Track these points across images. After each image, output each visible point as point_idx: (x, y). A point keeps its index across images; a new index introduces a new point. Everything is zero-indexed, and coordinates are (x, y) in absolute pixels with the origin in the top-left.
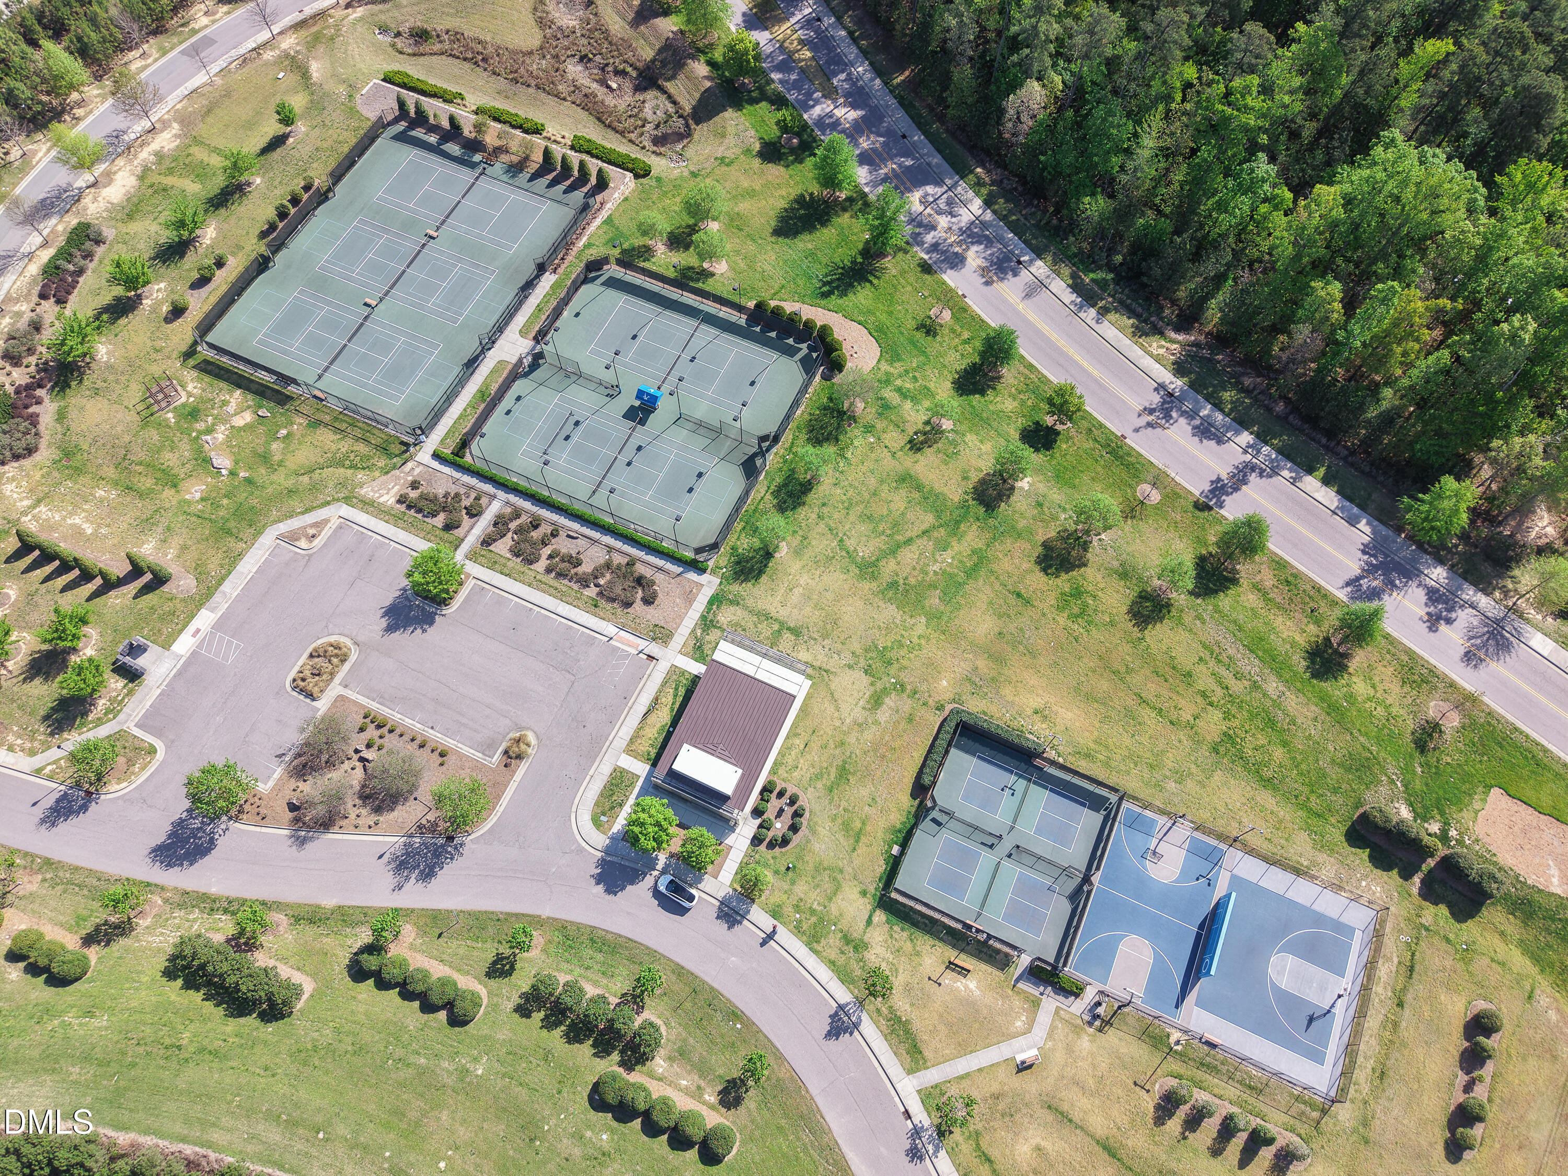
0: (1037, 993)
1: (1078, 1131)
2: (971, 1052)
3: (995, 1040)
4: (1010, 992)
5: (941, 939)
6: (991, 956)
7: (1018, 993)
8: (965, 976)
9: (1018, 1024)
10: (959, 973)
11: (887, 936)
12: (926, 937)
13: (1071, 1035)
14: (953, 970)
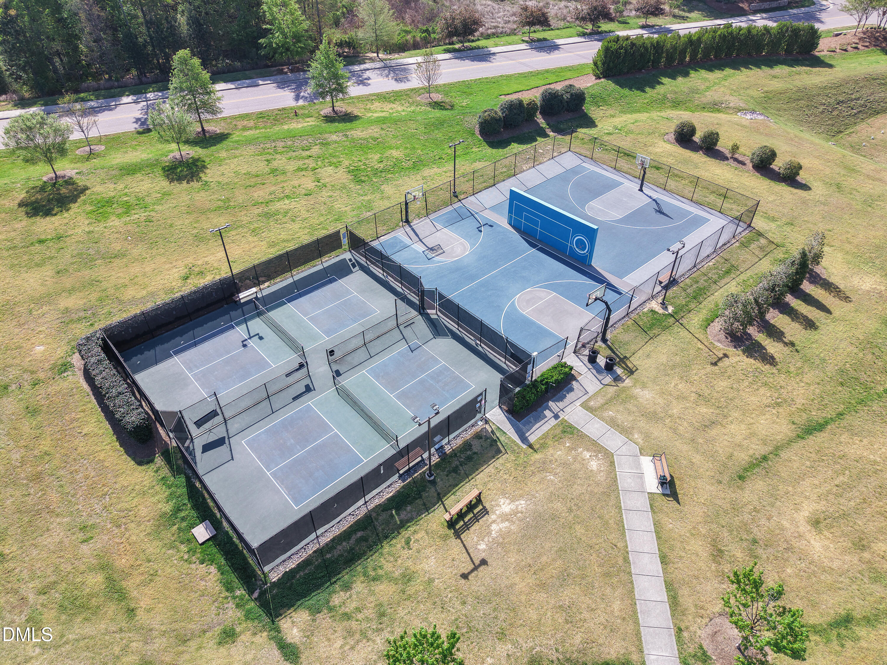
0: (553, 422)
1: (784, 455)
2: (626, 560)
3: (613, 512)
4: (537, 456)
5: (403, 524)
6: (469, 459)
7: (544, 446)
8: (485, 512)
9: (594, 465)
10: (476, 519)
11: (340, 627)
12: (386, 548)
13: (630, 406)
14: (467, 527)
